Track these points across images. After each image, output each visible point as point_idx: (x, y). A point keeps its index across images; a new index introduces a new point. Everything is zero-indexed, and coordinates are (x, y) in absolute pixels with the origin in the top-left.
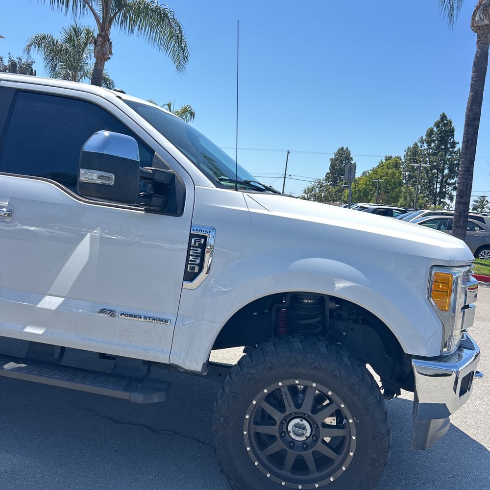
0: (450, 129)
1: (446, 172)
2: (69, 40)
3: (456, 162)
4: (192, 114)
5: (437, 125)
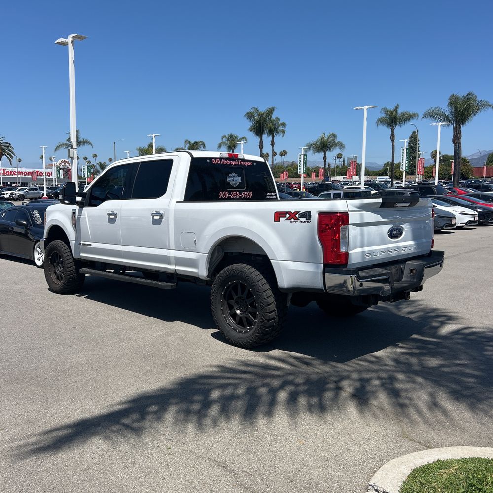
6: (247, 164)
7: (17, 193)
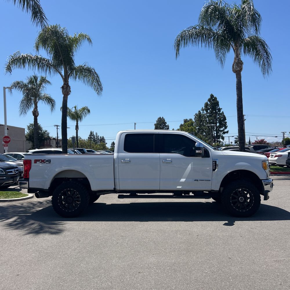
0: (216, 102)
1: (218, 124)
2: (31, 82)
3: (222, 119)
4: (89, 111)
5: (209, 100)
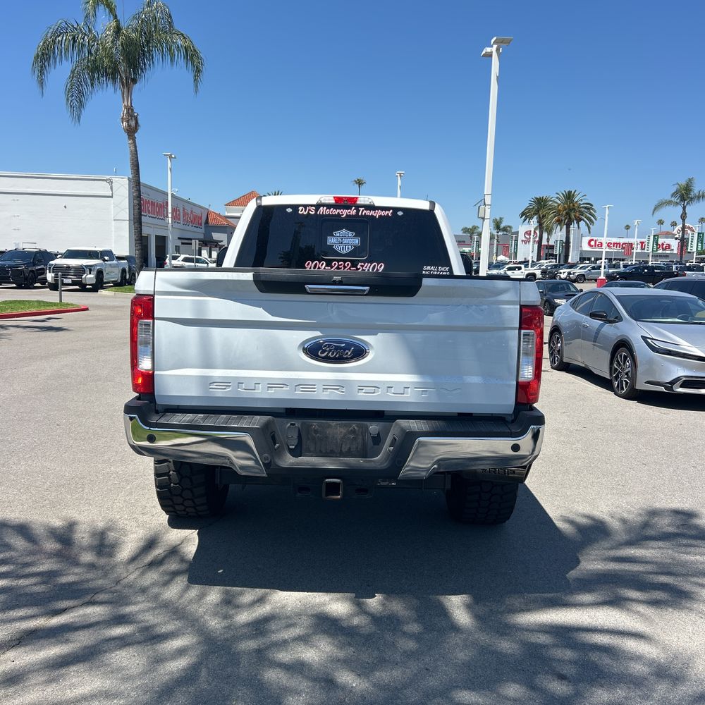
6: (378, 214)
7: (577, 271)
